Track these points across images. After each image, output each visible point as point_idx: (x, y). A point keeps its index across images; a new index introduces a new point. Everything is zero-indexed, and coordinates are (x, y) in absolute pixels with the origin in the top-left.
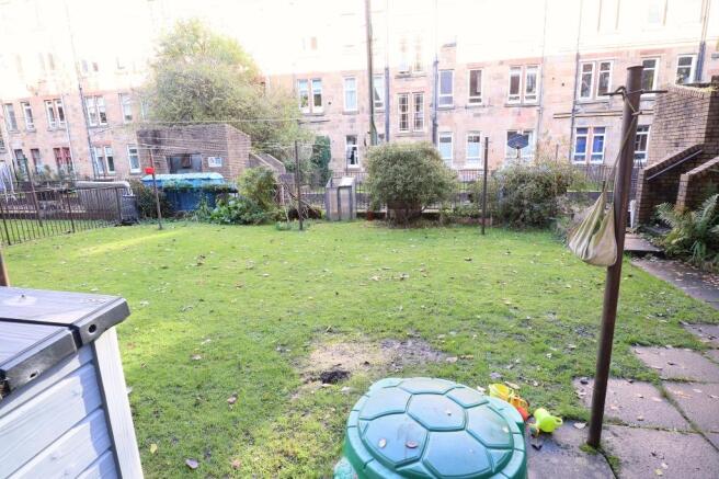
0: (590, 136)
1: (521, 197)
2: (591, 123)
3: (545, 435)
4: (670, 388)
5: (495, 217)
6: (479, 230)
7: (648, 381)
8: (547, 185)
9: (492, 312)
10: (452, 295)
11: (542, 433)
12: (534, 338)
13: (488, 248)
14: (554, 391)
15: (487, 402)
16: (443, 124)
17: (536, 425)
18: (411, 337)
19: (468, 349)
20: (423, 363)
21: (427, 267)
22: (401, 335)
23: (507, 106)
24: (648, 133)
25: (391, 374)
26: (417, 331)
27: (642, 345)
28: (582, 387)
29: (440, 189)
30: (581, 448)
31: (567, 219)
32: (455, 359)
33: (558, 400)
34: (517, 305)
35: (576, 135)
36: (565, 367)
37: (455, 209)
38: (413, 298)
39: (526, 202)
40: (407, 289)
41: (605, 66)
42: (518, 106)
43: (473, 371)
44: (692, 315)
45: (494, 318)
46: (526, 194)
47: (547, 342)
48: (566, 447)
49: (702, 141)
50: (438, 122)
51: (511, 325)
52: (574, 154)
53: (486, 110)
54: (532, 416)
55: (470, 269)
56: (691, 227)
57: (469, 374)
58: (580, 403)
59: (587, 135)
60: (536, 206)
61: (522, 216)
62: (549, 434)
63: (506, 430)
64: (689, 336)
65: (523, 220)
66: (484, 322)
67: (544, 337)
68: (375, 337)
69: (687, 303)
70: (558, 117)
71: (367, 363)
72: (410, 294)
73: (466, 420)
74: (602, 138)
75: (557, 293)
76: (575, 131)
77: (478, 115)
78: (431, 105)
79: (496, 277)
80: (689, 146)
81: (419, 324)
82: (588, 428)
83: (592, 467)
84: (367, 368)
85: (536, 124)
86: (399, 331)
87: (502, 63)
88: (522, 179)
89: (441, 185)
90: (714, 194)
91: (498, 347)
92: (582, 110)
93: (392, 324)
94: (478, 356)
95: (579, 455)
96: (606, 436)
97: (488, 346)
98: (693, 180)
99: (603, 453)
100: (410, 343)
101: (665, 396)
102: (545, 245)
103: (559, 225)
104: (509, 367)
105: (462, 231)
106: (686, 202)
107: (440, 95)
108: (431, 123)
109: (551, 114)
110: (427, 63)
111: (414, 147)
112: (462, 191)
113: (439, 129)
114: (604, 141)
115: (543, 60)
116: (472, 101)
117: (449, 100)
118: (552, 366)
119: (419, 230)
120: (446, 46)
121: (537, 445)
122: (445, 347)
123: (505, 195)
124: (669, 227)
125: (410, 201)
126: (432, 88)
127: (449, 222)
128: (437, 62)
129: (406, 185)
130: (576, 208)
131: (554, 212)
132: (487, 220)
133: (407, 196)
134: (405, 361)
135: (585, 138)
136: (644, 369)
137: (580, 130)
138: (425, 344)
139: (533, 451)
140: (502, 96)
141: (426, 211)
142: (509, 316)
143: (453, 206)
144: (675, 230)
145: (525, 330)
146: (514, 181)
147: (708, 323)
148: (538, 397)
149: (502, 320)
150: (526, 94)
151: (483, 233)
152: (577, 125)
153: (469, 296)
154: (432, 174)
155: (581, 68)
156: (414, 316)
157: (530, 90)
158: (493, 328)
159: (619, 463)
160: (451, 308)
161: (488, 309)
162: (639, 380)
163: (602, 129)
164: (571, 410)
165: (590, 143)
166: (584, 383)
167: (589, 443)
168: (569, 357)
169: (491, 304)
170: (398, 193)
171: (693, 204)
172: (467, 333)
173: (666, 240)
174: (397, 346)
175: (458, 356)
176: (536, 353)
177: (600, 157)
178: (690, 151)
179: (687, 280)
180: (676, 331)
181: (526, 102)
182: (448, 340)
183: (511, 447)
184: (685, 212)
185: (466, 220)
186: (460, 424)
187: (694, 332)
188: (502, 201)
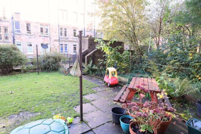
0: (64, 46)
1: (49, 62)
2: (64, 43)
3: (71, 123)
4: (92, 102)
5: (41, 69)
6: (37, 73)
7: (88, 102)
8: (56, 59)
9: (48, 96)
10: (33, 94)
11: (70, 123)
12: (61, 100)
13: (41, 78)
14: (70, 112)
15: (55, 121)
16: (17, 39)
17: (68, 122)
18: (21, 112)
19: (43, 109)
20: (28, 118)
21: (21, 87)
22: (17, 112)
23: (40, 36)
24: (76, 46)
25: (16, 127)
26: (23, 109)
27: (85, 95)
28: (76, 108)
29: (21, 61)
30: (79, 123)
31: (62, 68)
32: (40, 113)
33: (71, 114)
34: (54, 93)
35: (60, 46)
36: (71, 105)
37: (27, 68)
38: (18, 98)
39: (50, 64)
40: (15, 96)
41: (65, 29)
42: (43, 36)
43: (47, 115)
44: (92, 86)
45: (49, 98)
46: (50, 62)
47: (65, 100)
48: (76, 124)
49: (88, 49)
50: (15, 38)
51: (54, 99)
52: (60, 51)
53: (33, 36)
54: (66, 120)
55: (37, 85)
56: (89, 67)
57: (46, 116)
58: (76, 112)
59: (63, 46)
60: (54, 65)
61: (50, 68)
62: (72, 123)
63: (62, 126)
64: (93, 91)
65: (50, 69)
66: (46, 100)
67: (64, 99)
68: (5, 116)
69: (91, 84)
70: (55, 41)
71: (4, 127)
72: (16, 98)
73: (50, 128)
74: (66, 47)
75: (64, 87)
76: (60, 45)
77: (31, 38)
78: (12, 32)
79: (46, 86)
80: (86, 50)
81: (23, 107)
82: (80, 117)
83: (83, 126)
84: (5, 129)
85: (49, 42)
86: (16, 111)
87: (37, 23)
88: (49, 57)
89: (21, 59)
90: (91, 60)
91: (52, 106)
92: (61, 39)
93: (11, 110)
94: (47, 110)
95: (79, 124)
96: (84, 117)
97: (49, 106)
98: (88, 57)
99: (84, 121)
100: (21, 114)
101: (92, 104)
102: (58, 75)
103: (60, 70)
104: (57, 110)
105: (31, 74)
106: (87, 62)
107: (15, 29)
108: (12, 38)
109: (53, 40)
110: (9, 17)
111: (8, 46)
112: (29, 62)
113: (16, 41)
114: (67, 48)
115: (49, 24)
116: (28, 33)
117: (19, 31)
118: (68, 106)
119: (14, 76)
120: (16, 13)
121: (69, 127)
122: (35, 111)
123: (44, 62)
124: (85, 68)
125: (8, 65)
126: (11, 26)
127: (25, 72)
128: (13, 18)
129: (6, 60)
130: (64, 65)
131: (59, 66)
132: (39, 70)
133: (7, 64)
134: (21, 120)
135: (62, 47)
136: (87, 100)
137: (61, 45)
138: (27, 112)
139: (69, 129)
140: (38, 33)
141: (15, 69)
142: (53, 96)
143: (26, 67)
144: (86, 68)
145: (58, 99)
146: (46, 58)
147: (95, 87)
148: (66, 115)
149: (51, 98)
150: (46, 33)
151: (38, 74)
152: (60, 43)
153: (39, 93)
154: (17, 56)
155: (60, 29)
156: (20, 104)
157: (46, 32)
158: (49, 101)
159: (87, 122)
160: (34, 98)
161: (46, 96)
162: (86, 103)
163: (66, 45)
164: (75, 115)
165: (64, 48)
166: (76, 107)
167: (81, 121)
168: (71, 102)
169: (47, 94)
170: (3, 63)
171: (88, 63)
172: (41, 104)
173: (85, 71)
174: (16, 116)
175: (41, 112)
176: (63, 104)
177: (67, 52)
178: (86, 51)
179: (90, 79)
180: (90, 90)
181: (46, 35)
182: (36, 108)
183: (64, 130)
184: (87, 65)
185: (31, 71)
186: (49, 130)
187: (93, 90)
188: (43, 64)
